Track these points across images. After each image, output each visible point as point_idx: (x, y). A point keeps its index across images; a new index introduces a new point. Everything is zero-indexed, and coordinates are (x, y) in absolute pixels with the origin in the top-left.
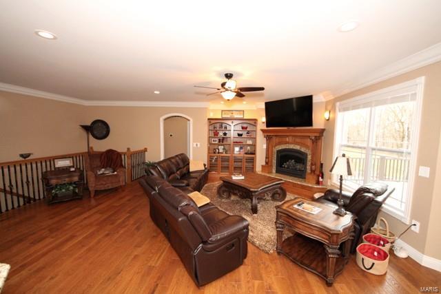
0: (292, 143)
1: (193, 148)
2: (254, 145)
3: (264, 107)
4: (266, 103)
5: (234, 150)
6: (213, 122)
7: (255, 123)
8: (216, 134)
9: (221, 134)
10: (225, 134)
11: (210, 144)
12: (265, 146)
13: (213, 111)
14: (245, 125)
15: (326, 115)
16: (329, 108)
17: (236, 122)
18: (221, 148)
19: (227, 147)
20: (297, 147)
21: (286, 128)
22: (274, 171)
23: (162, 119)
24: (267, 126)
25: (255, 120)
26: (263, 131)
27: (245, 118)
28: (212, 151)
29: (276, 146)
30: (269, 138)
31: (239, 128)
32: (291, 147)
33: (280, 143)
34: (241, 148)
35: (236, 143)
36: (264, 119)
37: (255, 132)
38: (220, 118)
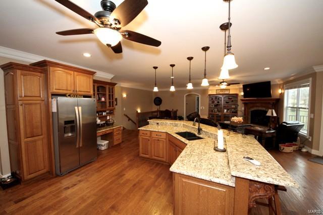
1: (201, 110)
2: (236, 108)
3: (242, 87)
4: (243, 85)
5: (224, 111)
6: (211, 96)
8: (213, 102)
9: (216, 102)
10: (218, 102)
11: (210, 107)
12: (243, 109)
13: (211, 90)
14: (230, 98)
15: (280, 91)
16: (281, 87)
17: (225, 96)
18: (216, 110)
19: (219, 109)
21: (255, 98)
22: (250, 122)
23: (185, 96)
24: (244, 98)
25: (237, 95)
26: (242, 100)
27: (230, 93)
28: (211, 111)
29: (250, 108)
30: (246, 104)
31: (227, 99)
32: (260, 108)
33: (253, 107)
34: (228, 110)
35: (225, 107)
36: (242, 94)
37: (237, 101)
38: (215, 93)
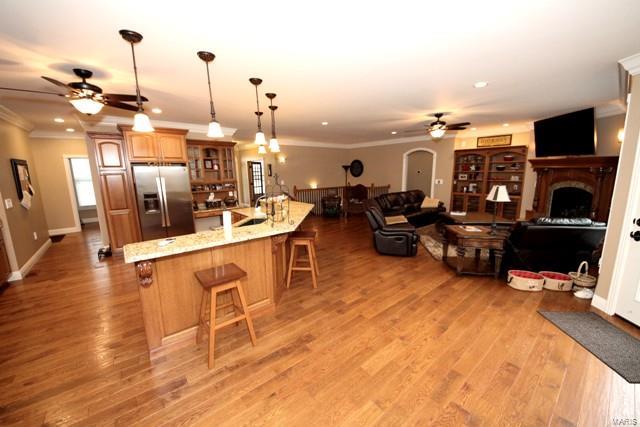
0: (574, 180)
1: (435, 185)
2: (521, 183)
3: (532, 128)
4: (536, 124)
6: (461, 153)
7: (524, 151)
8: (466, 169)
9: (473, 168)
10: (479, 168)
12: (534, 184)
13: (466, 139)
15: (620, 136)
17: (493, 152)
20: (581, 186)
21: (564, 157)
23: (405, 155)
24: (537, 156)
25: (525, 148)
26: (533, 162)
29: (552, 184)
30: (540, 172)
31: (499, 160)
32: (574, 184)
33: (557, 180)
37: (522, 165)
38: (475, 147)
